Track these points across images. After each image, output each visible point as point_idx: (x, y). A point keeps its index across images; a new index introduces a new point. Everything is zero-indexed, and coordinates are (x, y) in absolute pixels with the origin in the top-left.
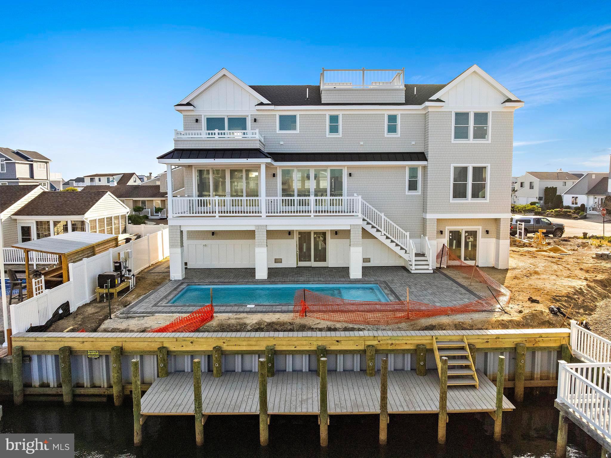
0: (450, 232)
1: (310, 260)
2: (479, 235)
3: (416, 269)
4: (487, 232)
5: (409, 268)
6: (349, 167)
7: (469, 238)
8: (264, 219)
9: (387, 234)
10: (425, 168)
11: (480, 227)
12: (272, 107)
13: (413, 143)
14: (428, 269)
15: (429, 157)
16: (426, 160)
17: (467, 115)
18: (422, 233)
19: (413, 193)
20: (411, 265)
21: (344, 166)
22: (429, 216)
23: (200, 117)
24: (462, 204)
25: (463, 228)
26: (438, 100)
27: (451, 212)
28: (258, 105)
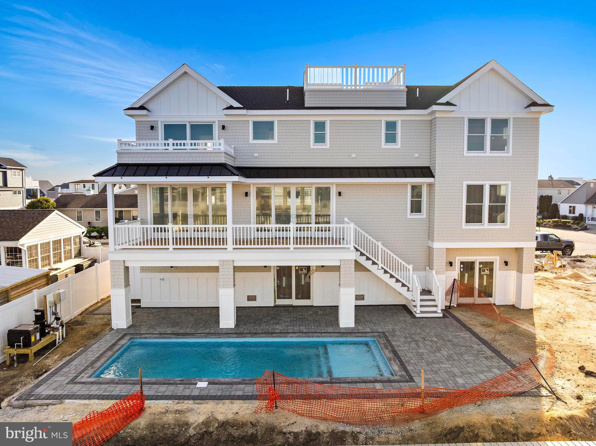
0: (462, 263)
1: (290, 297)
2: (496, 267)
3: (422, 312)
4: (506, 263)
5: (413, 310)
6: (337, 185)
7: (484, 271)
8: (230, 252)
9: (385, 268)
10: (431, 186)
11: (498, 258)
12: (244, 112)
13: (417, 155)
14: (436, 312)
15: (437, 173)
16: (433, 176)
17: (482, 121)
18: (427, 264)
19: (416, 216)
20: (415, 306)
21: (332, 184)
22: (436, 245)
23: (156, 123)
24: (477, 230)
25: (478, 259)
26: (448, 104)
27: (463, 240)
28: (227, 108)
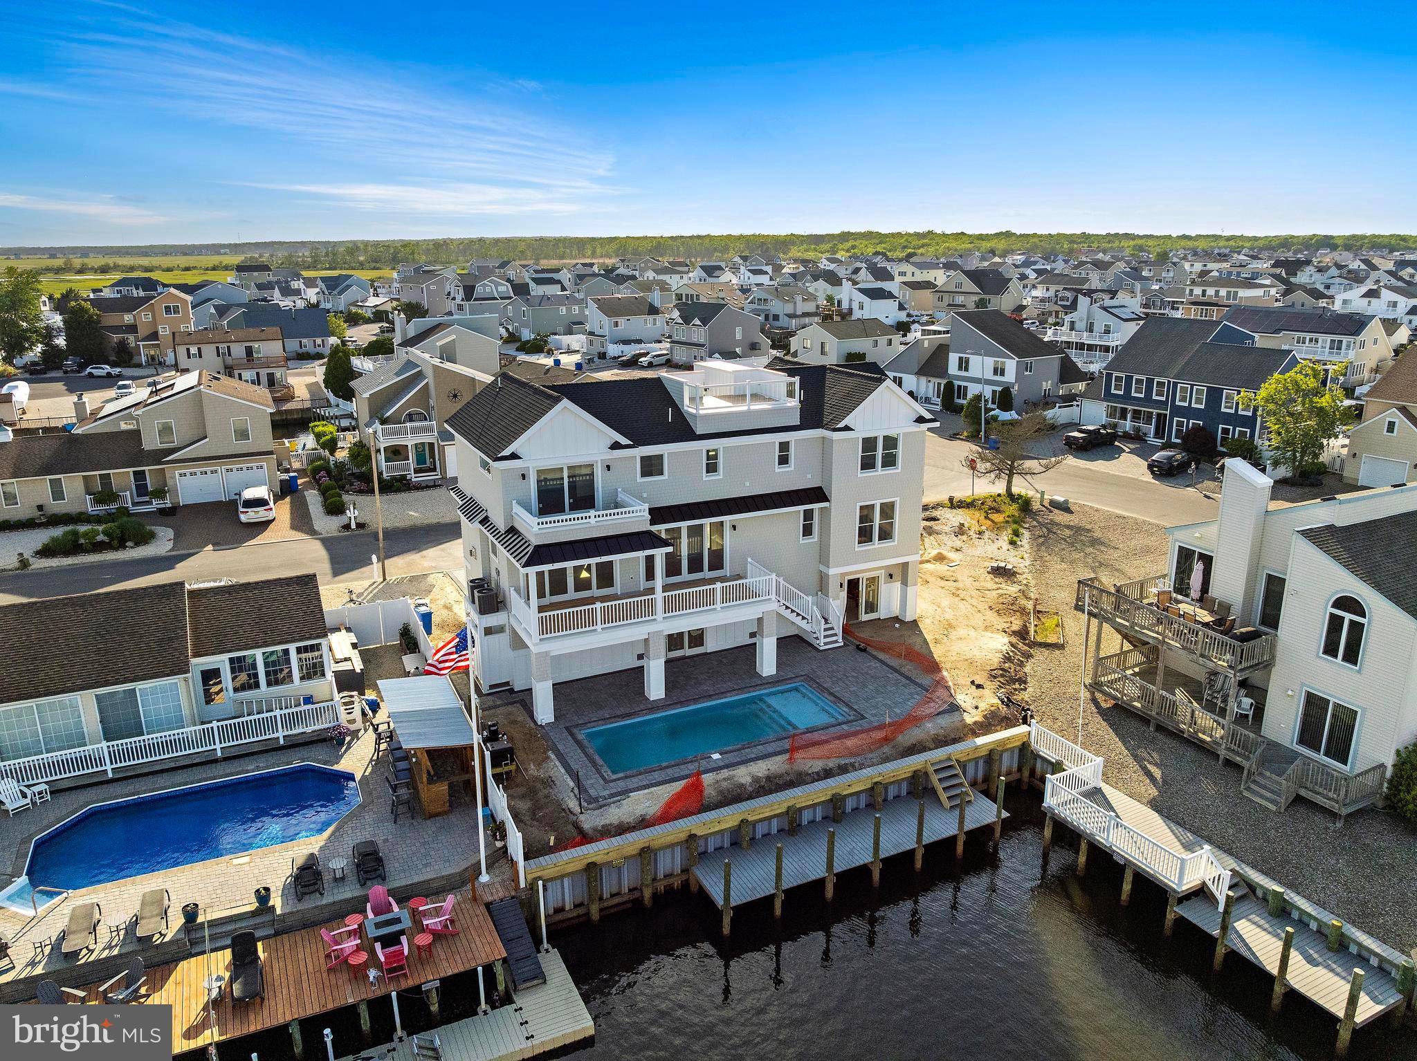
0: (849, 582)
1: (682, 648)
2: (882, 580)
3: (825, 644)
4: (891, 576)
5: (815, 643)
7: (870, 587)
8: (660, 622)
10: (823, 511)
11: (884, 573)
12: (633, 449)
13: (809, 476)
14: (836, 642)
15: (831, 496)
16: (828, 500)
17: (875, 440)
18: (824, 593)
19: (808, 540)
20: (817, 638)
22: (831, 572)
23: (527, 469)
24: (867, 550)
25: (863, 576)
26: (847, 428)
28: (614, 447)
